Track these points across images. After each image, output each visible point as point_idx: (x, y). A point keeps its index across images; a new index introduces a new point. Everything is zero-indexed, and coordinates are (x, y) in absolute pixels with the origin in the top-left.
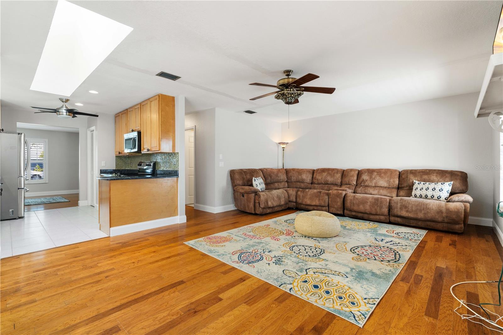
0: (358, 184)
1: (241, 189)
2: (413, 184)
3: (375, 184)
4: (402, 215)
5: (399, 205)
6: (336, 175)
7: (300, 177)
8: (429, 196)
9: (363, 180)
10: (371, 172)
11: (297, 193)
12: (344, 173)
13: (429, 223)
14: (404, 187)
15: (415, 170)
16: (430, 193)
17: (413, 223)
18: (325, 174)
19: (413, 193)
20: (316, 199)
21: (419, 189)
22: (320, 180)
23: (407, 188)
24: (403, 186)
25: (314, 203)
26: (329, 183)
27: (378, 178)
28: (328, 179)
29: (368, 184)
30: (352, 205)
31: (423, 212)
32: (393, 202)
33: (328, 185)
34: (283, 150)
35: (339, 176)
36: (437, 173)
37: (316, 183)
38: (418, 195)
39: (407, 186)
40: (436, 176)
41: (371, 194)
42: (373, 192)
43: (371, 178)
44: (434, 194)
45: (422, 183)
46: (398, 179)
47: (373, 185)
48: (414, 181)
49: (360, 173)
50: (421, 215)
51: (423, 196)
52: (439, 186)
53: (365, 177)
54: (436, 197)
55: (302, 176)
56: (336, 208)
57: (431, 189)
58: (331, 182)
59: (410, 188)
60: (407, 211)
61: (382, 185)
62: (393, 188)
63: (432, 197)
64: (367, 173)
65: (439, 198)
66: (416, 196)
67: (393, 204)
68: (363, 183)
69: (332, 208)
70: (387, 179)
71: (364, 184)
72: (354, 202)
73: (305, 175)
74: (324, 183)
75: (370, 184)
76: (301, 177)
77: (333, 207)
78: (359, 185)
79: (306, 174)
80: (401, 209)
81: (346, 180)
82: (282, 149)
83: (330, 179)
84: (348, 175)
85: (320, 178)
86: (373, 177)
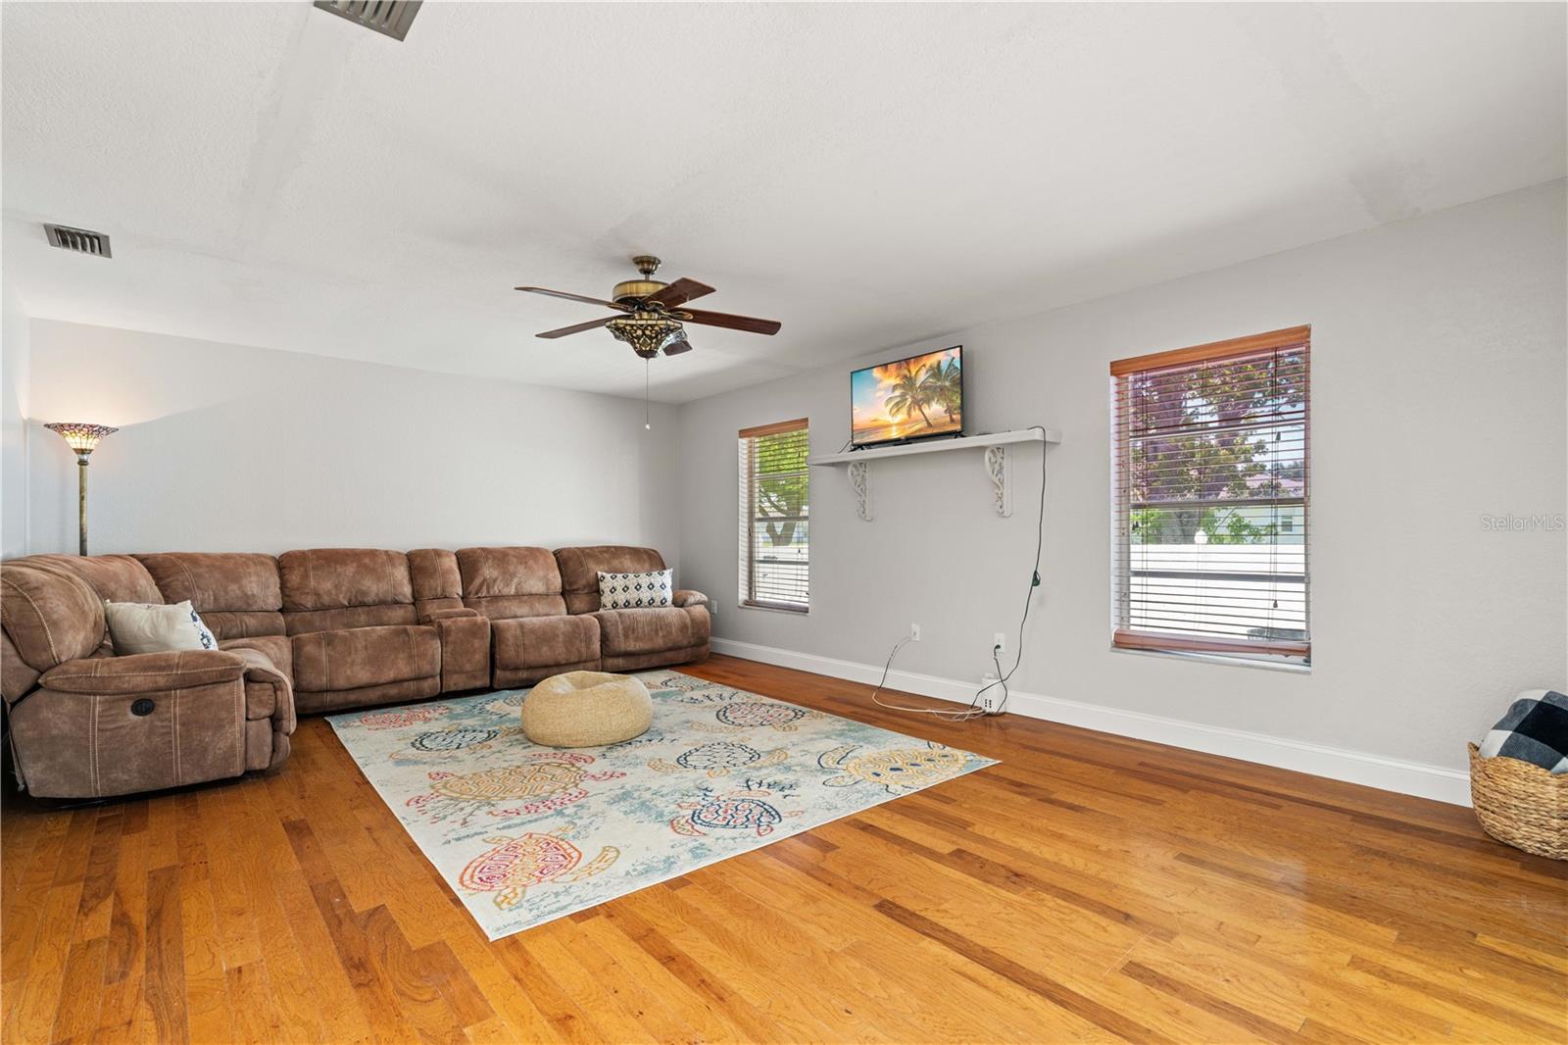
0: (469, 594)
1: (128, 670)
2: (598, 580)
3: (516, 588)
4: (629, 649)
5: (620, 627)
6: (389, 569)
7: (233, 588)
8: (645, 601)
9: (485, 580)
10: (502, 557)
11: (296, 650)
12: (419, 564)
13: (669, 655)
14: (577, 590)
15: (591, 548)
16: (645, 595)
17: (643, 662)
18: (350, 570)
19: (607, 599)
20: (396, 658)
21: (619, 589)
22: (329, 593)
23: (586, 591)
24: (575, 587)
25: (390, 675)
26: (369, 599)
27: (521, 569)
28: (364, 588)
29: (500, 591)
30: (521, 650)
31: (661, 634)
32: (609, 624)
33: (366, 609)
34: (82, 463)
35: (401, 573)
36: (630, 554)
37: (309, 605)
38: (621, 603)
39: (585, 587)
40: (631, 558)
41: (515, 617)
42: (519, 612)
43: (505, 573)
44: (654, 595)
45: (620, 576)
46: (557, 572)
47: (513, 592)
48: (599, 573)
49: (468, 561)
50: (659, 642)
51: (633, 602)
52: (656, 579)
53: (488, 571)
54: (658, 601)
55: (245, 582)
56: (467, 672)
57: (645, 586)
58: (377, 595)
59: (595, 590)
60: (637, 639)
61: (534, 590)
62: (555, 594)
63: (651, 602)
64: (490, 561)
65: (663, 603)
66: (615, 605)
67: (610, 629)
68: (485, 588)
69: (455, 676)
70: (541, 573)
71: (488, 592)
72: (526, 642)
73: (254, 578)
74: (346, 603)
75: (506, 591)
76: (239, 588)
77: (456, 672)
78: (471, 596)
79: (257, 574)
80: (626, 636)
81: (433, 585)
82: (76, 458)
83: (373, 588)
84: (436, 570)
85: (327, 585)
86: (511, 568)
